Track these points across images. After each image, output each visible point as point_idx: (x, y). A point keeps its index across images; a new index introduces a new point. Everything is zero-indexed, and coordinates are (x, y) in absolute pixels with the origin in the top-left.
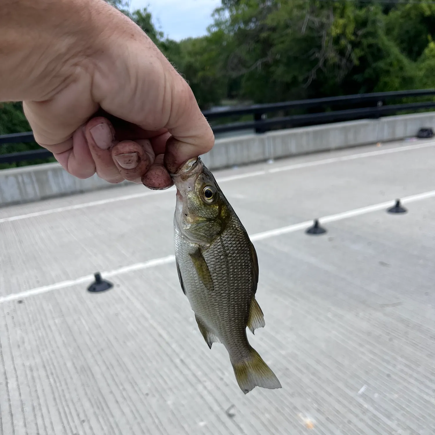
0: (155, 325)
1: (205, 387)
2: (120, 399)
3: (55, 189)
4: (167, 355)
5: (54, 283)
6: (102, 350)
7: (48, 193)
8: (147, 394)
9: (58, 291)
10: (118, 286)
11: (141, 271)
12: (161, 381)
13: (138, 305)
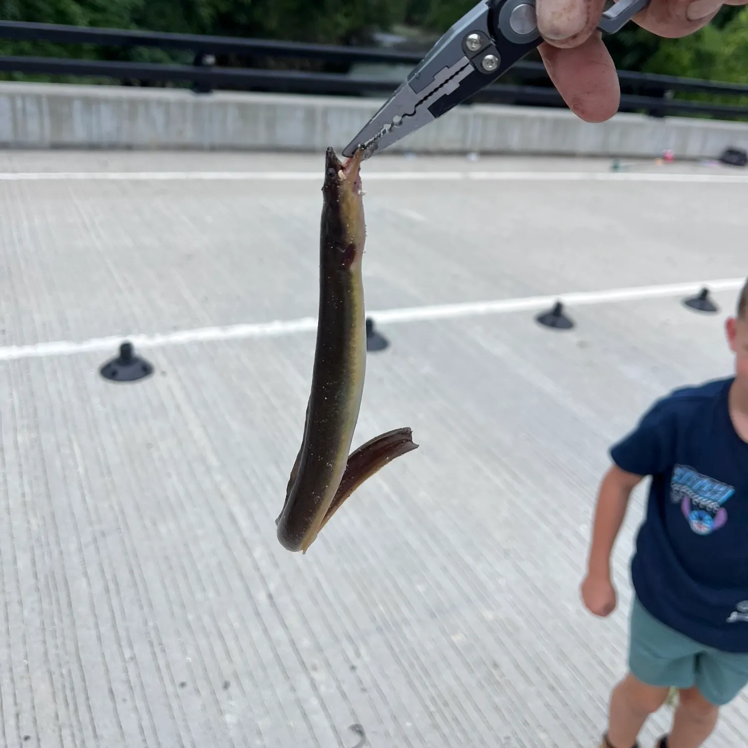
0: (225, 488)
1: (314, 686)
2: (120, 688)
3: (80, 134)
4: (241, 576)
5: (35, 341)
6: (103, 534)
7: (66, 138)
8: (183, 685)
9: (39, 359)
10: (164, 373)
11: (213, 344)
12: (218, 649)
13: (198, 433)
